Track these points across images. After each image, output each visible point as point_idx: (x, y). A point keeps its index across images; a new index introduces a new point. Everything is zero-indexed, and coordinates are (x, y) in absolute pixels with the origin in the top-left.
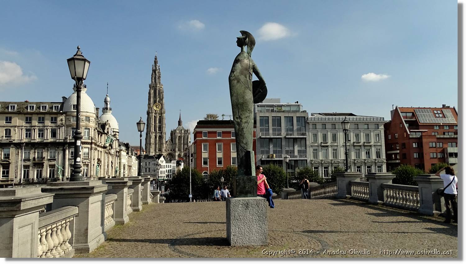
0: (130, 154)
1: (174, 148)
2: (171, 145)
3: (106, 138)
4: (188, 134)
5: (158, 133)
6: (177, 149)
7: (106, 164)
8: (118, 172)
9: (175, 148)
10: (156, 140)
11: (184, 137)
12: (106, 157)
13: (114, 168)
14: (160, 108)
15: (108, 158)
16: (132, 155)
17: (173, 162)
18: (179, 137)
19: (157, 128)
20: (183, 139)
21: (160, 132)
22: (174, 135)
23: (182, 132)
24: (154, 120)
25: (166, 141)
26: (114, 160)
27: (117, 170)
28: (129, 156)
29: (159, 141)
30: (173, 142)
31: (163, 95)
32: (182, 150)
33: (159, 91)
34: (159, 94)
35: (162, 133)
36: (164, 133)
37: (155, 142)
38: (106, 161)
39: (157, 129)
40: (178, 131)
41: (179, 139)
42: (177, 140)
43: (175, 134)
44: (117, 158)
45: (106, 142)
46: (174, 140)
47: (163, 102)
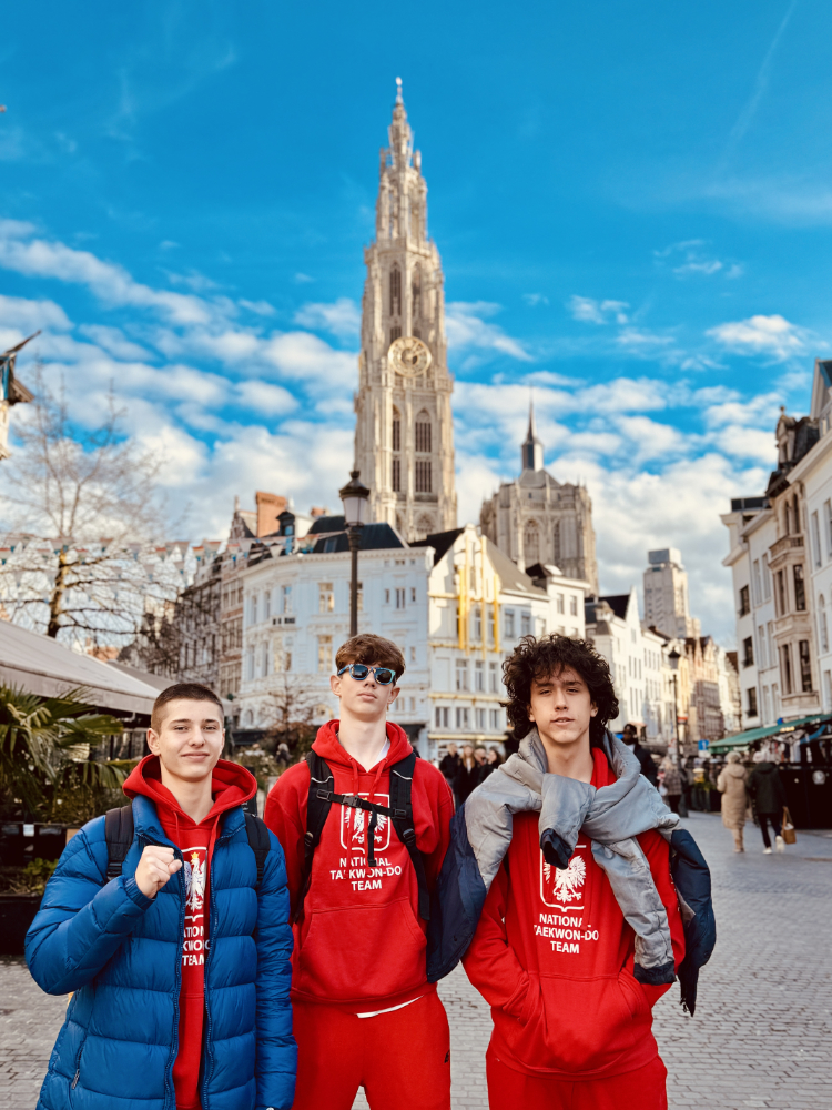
4: (578, 506)
5: (418, 499)
11: (557, 526)
14: (423, 366)
18: (531, 522)
19: (407, 475)
20: (551, 538)
21: (424, 494)
23: (543, 498)
24: (389, 430)
34: (416, 293)
35: (434, 500)
36: (446, 501)
39: (407, 481)
43: (508, 507)
47: (438, 332)
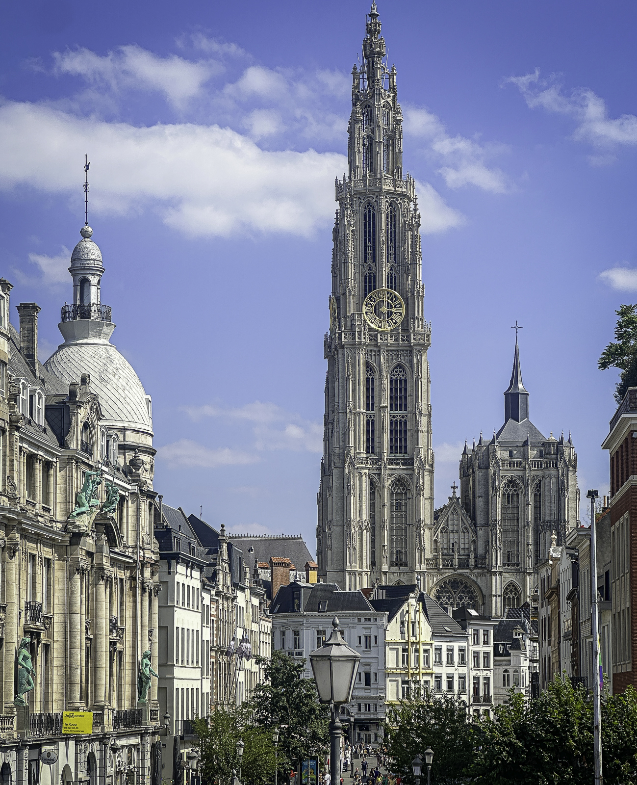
0: (224, 580)
1: (480, 551)
2: (465, 531)
3: (78, 481)
4: (561, 465)
6: (496, 559)
7: (80, 639)
8: (154, 683)
9: (487, 551)
10: (377, 506)
11: (538, 485)
12: (79, 597)
13: (127, 658)
14: (399, 319)
15: (93, 600)
16: (235, 585)
17: (476, 633)
18: (511, 482)
19: (381, 437)
20: (531, 499)
21: (399, 456)
22: (479, 474)
23: (525, 457)
24: (363, 388)
25: (437, 507)
26: (129, 613)
27: (147, 673)
28: (218, 594)
29: (395, 506)
30: (473, 518)
31: (414, 238)
32: (530, 564)
33: (392, 219)
34: (393, 237)
35: (409, 463)
36: (422, 464)
37: (372, 517)
38: (80, 620)
39: (381, 443)
40: (501, 454)
41: (508, 498)
42: (499, 501)
43: (487, 468)
44: (147, 603)
45: (79, 504)
46: (479, 502)
47: (414, 280)
